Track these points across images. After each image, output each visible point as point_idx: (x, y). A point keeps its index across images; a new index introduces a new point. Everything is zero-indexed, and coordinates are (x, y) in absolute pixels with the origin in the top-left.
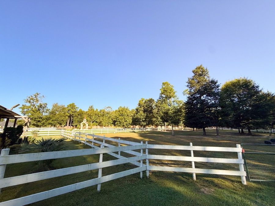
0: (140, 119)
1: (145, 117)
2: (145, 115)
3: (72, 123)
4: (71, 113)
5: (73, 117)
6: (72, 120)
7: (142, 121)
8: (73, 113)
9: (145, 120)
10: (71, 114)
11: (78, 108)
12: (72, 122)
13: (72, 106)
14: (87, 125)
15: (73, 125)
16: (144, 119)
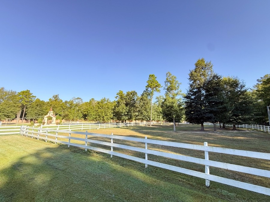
0: (122, 113)
1: (127, 111)
2: (128, 109)
3: (25, 116)
4: (25, 102)
5: (26, 108)
6: (25, 112)
7: (124, 115)
8: (26, 103)
9: (127, 115)
10: (24, 105)
11: (35, 97)
12: (26, 114)
13: (27, 94)
14: (54, 118)
15: (27, 118)
16: (126, 113)
